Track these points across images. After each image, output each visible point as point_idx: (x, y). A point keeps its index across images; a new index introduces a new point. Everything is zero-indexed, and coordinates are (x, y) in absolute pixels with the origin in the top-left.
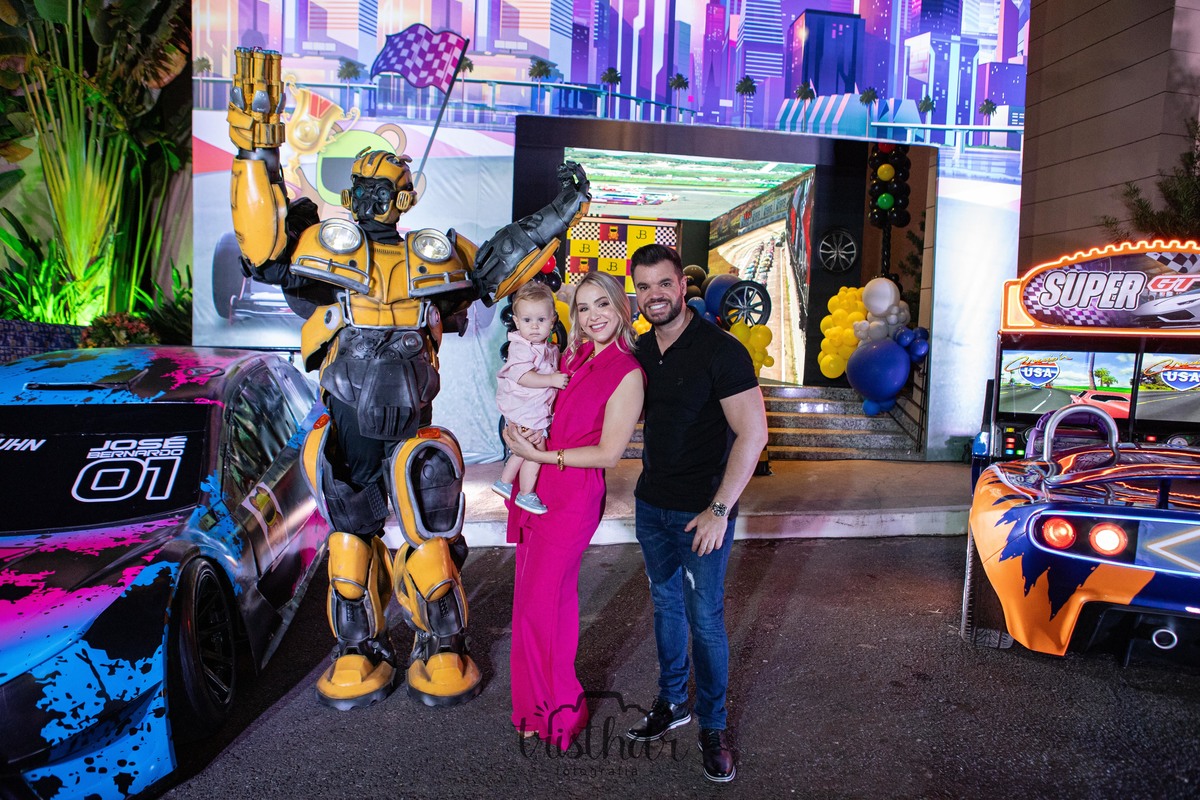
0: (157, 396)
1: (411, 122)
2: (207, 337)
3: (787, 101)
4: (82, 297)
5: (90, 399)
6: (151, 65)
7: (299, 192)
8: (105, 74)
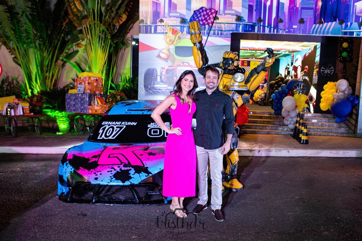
3: (314, 25)
6: (118, 19)
7: (168, 56)
8: (105, 23)
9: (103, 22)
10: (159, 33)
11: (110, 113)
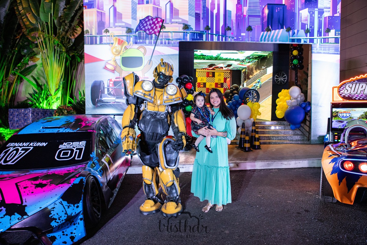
0: (78, 130)
1: (148, 45)
2: (90, 111)
3: (262, 33)
4: (54, 101)
5: (59, 131)
6: (72, 32)
7: (115, 67)
8: (59, 35)
10: (105, 44)
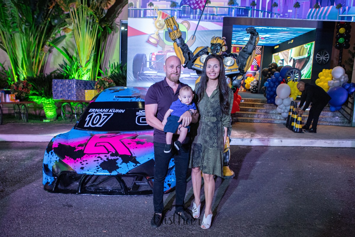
1: (192, 20)
2: (131, 84)
4: (84, 72)
6: (106, 3)
7: (158, 42)
8: (93, 6)
9: (91, 6)
10: (149, 17)
11: (97, 100)
